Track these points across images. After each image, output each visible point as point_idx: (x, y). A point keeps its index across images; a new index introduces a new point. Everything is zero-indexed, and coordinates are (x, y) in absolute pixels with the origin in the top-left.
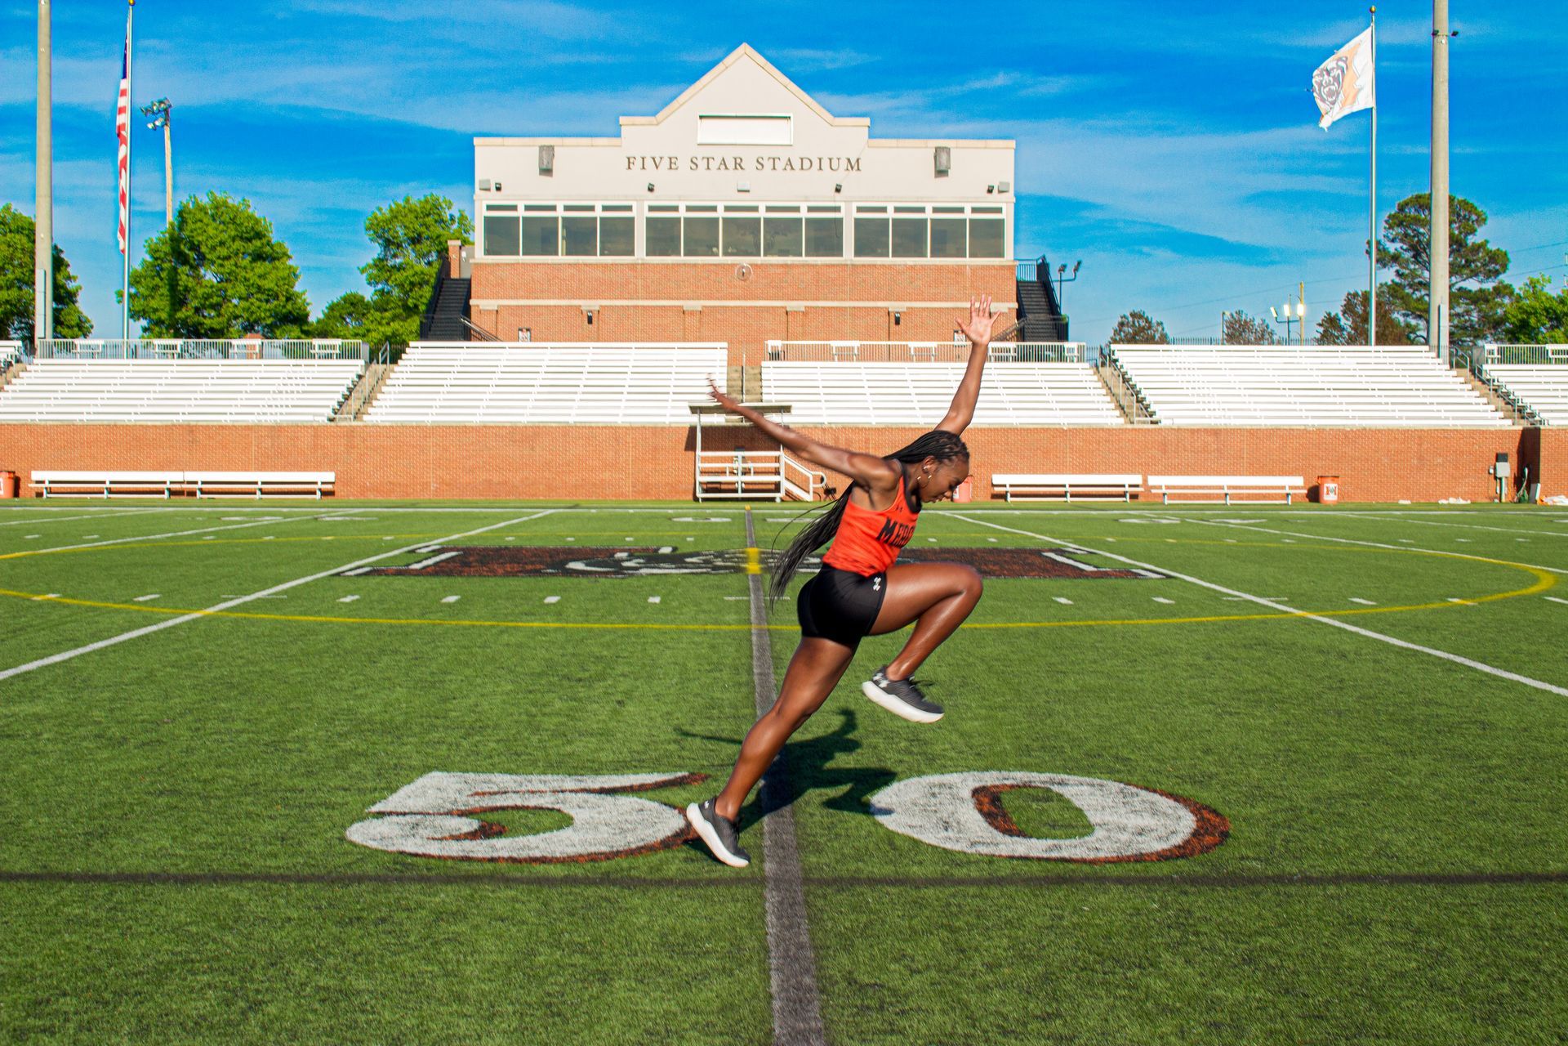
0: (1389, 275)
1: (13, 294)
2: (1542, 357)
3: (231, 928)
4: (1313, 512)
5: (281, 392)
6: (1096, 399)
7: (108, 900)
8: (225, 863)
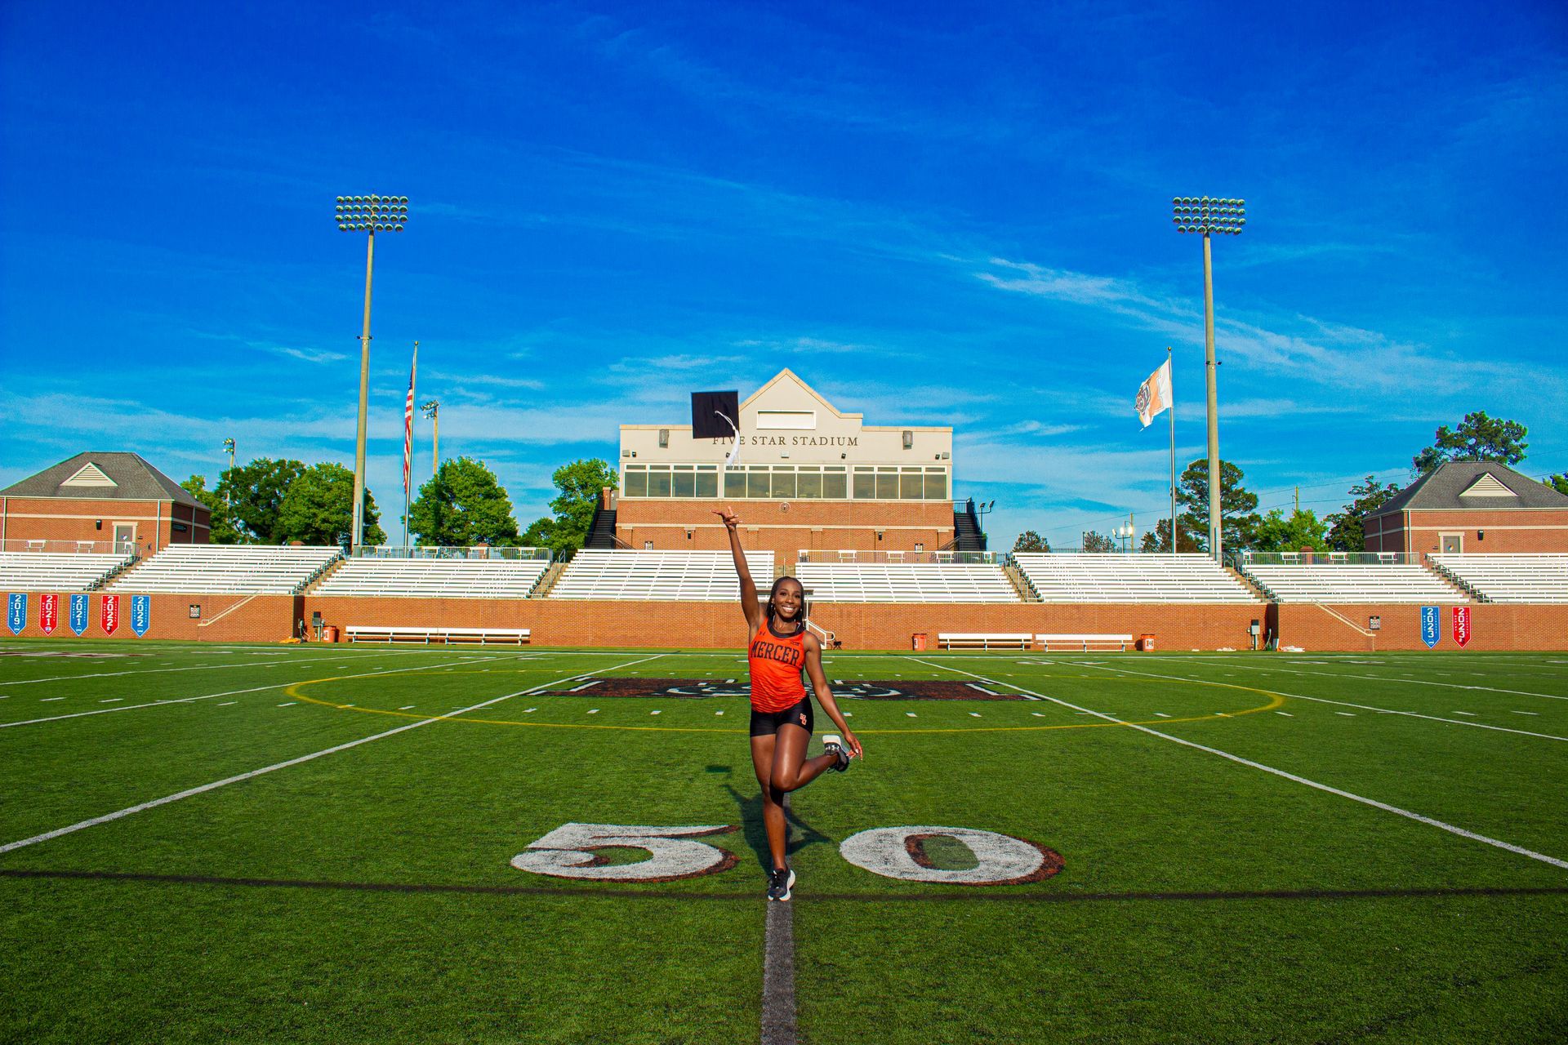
0: (1185, 509)
1: (340, 517)
2: (1277, 560)
3: (434, 921)
4: (1139, 657)
5: (498, 579)
6: (1003, 586)
7: (360, 901)
8: (434, 879)
